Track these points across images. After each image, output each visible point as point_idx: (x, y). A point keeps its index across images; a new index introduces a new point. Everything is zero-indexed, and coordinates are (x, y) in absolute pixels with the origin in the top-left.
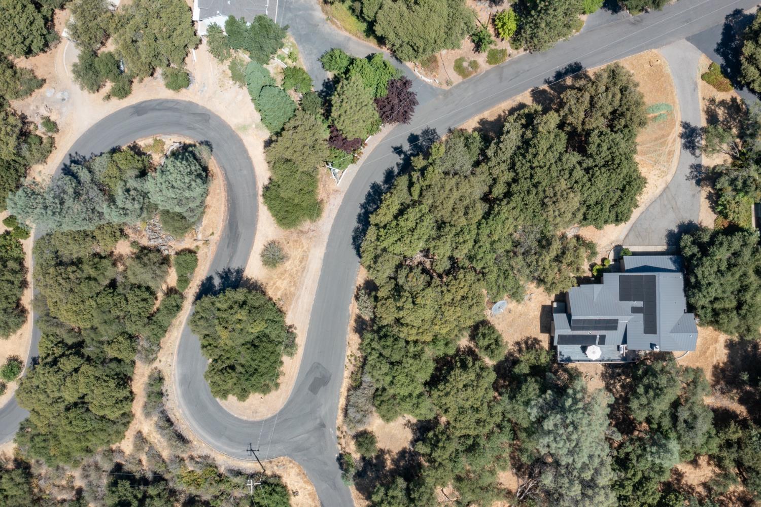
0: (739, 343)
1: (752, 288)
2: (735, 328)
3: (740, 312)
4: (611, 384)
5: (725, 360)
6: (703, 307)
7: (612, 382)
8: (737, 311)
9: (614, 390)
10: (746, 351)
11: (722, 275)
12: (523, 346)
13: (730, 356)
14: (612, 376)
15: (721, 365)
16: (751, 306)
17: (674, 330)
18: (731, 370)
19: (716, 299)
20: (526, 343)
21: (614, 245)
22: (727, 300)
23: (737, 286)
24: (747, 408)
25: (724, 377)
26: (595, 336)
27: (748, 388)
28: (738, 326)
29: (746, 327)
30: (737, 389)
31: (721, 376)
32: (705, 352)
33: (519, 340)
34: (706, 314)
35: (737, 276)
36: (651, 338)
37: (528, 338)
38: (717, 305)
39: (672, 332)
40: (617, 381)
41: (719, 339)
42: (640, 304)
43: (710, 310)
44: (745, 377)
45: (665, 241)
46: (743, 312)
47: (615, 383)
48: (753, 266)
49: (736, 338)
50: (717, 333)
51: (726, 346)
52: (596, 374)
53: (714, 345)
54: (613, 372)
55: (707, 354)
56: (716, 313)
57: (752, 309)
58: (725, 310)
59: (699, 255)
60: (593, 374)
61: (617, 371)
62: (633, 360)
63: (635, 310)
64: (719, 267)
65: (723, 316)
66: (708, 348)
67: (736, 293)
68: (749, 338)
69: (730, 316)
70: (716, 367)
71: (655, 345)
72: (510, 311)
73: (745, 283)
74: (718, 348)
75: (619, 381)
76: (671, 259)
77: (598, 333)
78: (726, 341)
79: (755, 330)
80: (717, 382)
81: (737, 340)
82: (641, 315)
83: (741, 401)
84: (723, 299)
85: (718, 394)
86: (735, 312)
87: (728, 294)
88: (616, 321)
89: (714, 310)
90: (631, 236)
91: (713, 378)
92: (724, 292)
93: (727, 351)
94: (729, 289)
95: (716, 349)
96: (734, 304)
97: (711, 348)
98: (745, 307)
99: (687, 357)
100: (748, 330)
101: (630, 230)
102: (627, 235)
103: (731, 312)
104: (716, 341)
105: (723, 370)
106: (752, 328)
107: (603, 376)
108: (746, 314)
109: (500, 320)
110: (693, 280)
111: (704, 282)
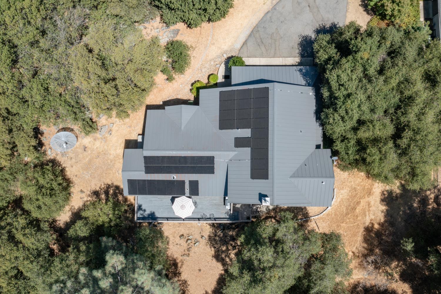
0: (402, 195)
1: (418, 100)
2: (392, 170)
3: (399, 141)
4: (223, 252)
5: (382, 220)
6: (344, 139)
7: (224, 248)
8: (394, 143)
9: (228, 260)
10: (411, 207)
11: (370, 81)
12: (103, 196)
13: (388, 214)
14: (224, 241)
15: (376, 226)
16: (417, 132)
17: (298, 174)
18: (390, 235)
19: (361, 123)
20: (107, 193)
21: (226, 56)
22: (378, 125)
23: (395, 99)
24: (412, 287)
25: (380, 243)
26: (183, 182)
27: (414, 260)
28: (398, 168)
29: (409, 169)
30: (399, 261)
31: (376, 243)
32: (354, 209)
33: (98, 189)
34: (347, 148)
35: (394, 83)
36: (260, 185)
37: (109, 187)
38: (364, 134)
39: (293, 176)
40: (230, 247)
41: (374, 190)
42: (246, 133)
43: (353, 142)
44: (409, 247)
45: (297, 51)
46: (404, 142)
47: (228, 250)
48: (422, 70)
49: (395, 187)
50: (370, 181)
51: (382, 200)
52: (202, 236)
53: (367, 199)
54: (225, 236)
55: (357, 211)
56: (362, 147)
57: (418, 137)
58: (375, 141)
59: (337, 57)
60: (198, 237)
61: (231, 233)
62: (248, 218)
63: (240, 143)
64: (365, 70)
65: (372, 150)
66: (358, 203)
67: (392, 111)
68: (415, 186)
69: (383, 150)
70: (368, 230)
71: (266, 196)
72: (85, 148)
73: (407, 93)
74: (372, 203)
75: (234, 248)
76: (300, 70)
77: (187, 178)
78: (383, 193)
79: (424, 175)
80: (370, 251)
81: (398, 191)
82: (248, 150)
83: (404, 277)
84: (371, 122)
85: (371, 268)
86: (391, 144)
87: (380, 113)
88: (211, 160)
89: (359, 142)
90: (249, 44)
91: (365, 245)
92: (372, 111)
93: (384, 208)
94: (382, 104)
95: (369, 204)
96: (390, 130)
97: (363, 203)
98: (407, 134)
99: (328, 215)
100: (413, 174)
101: (250, 36)
102: (245, 43)
103: (385, 144)
104: (370, 193)
105: (378, 234)
106: (418, 171)
107: (212, 240)
108: (409, 146)
109: (73, 160)
110: (326, 94)
111: (340, 94)
